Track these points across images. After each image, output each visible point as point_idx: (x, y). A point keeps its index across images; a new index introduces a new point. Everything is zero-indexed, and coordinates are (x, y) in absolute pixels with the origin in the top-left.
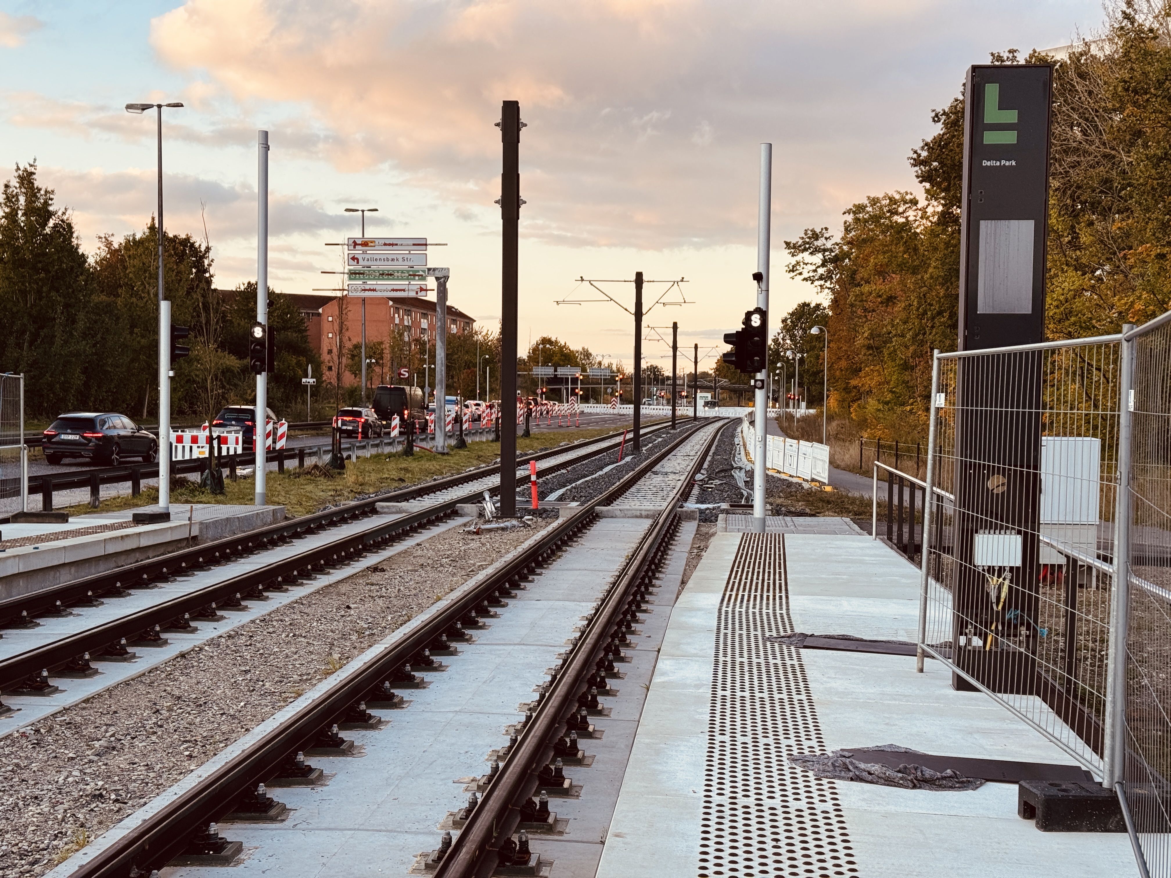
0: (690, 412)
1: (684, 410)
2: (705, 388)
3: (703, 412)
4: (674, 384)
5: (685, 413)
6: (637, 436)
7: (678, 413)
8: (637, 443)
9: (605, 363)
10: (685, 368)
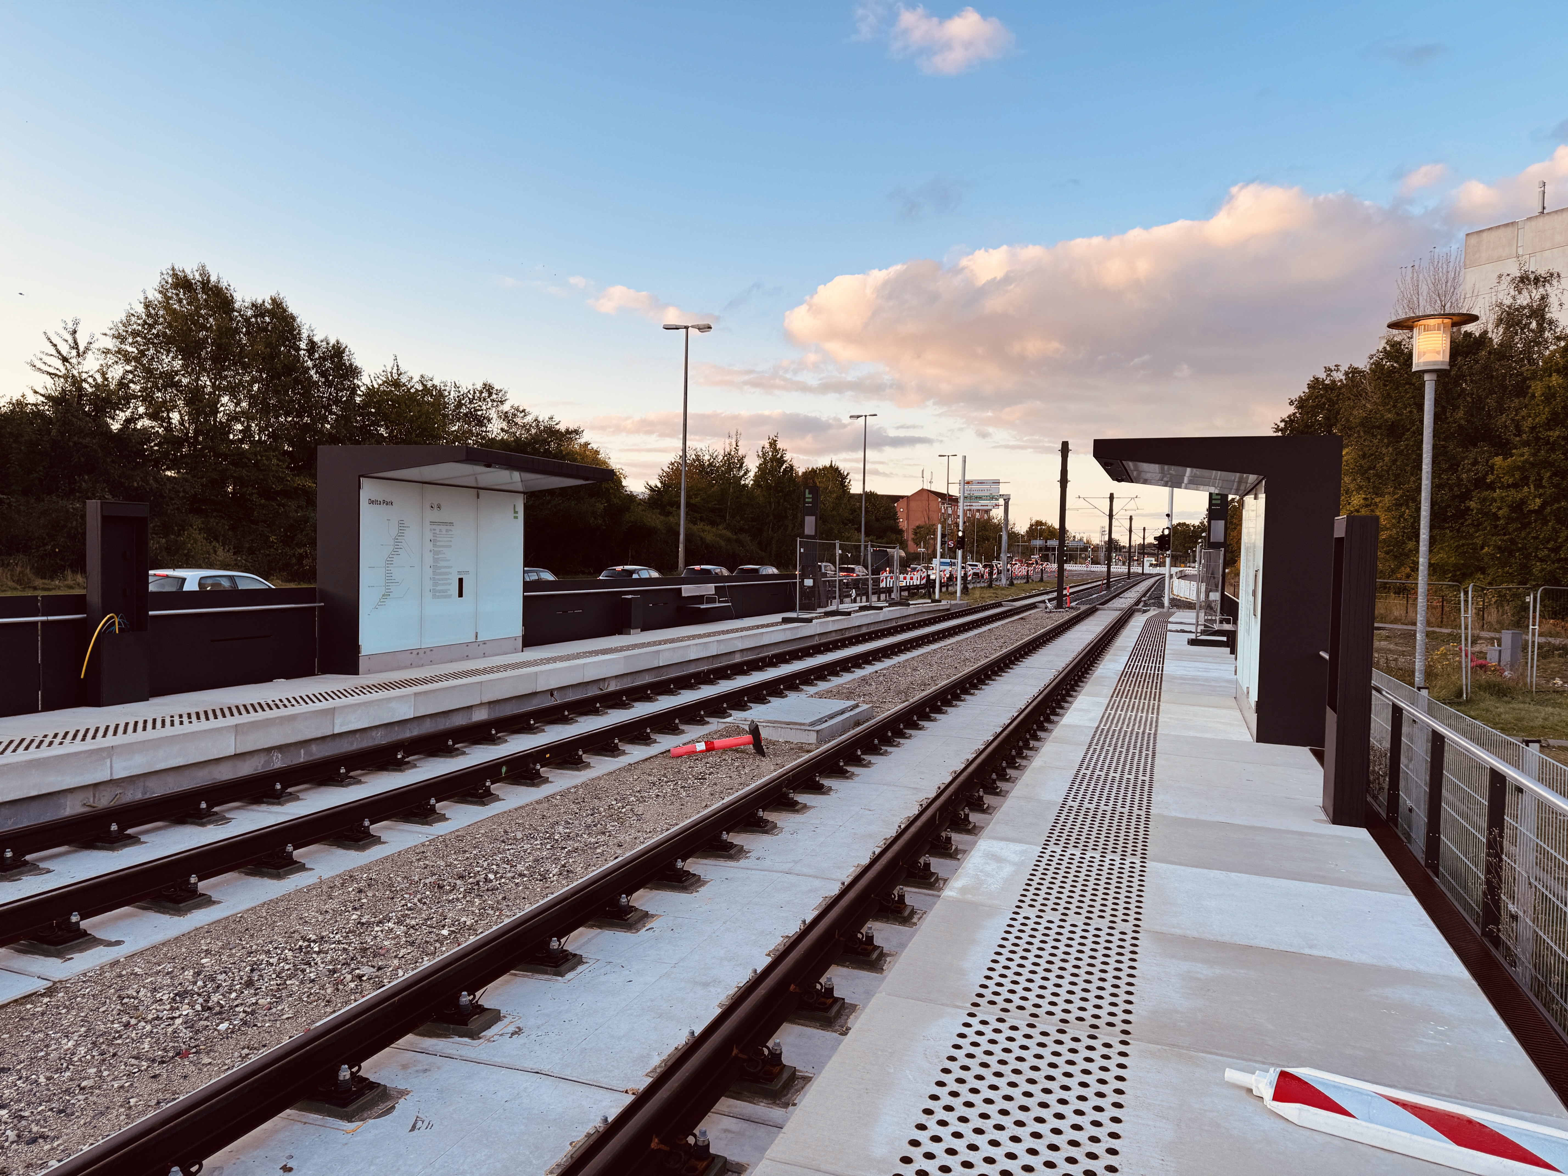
0: (1140, 570)
1: (1136, 569)
2: (1150, 555)
3: (1148, 570)
4: (1130, 552)
5: (1136, 571)
6: (1109, 582)
7: (1132, 571)
8: (1108, 586)
9: (1078, 537)
10: (1137, 540)
